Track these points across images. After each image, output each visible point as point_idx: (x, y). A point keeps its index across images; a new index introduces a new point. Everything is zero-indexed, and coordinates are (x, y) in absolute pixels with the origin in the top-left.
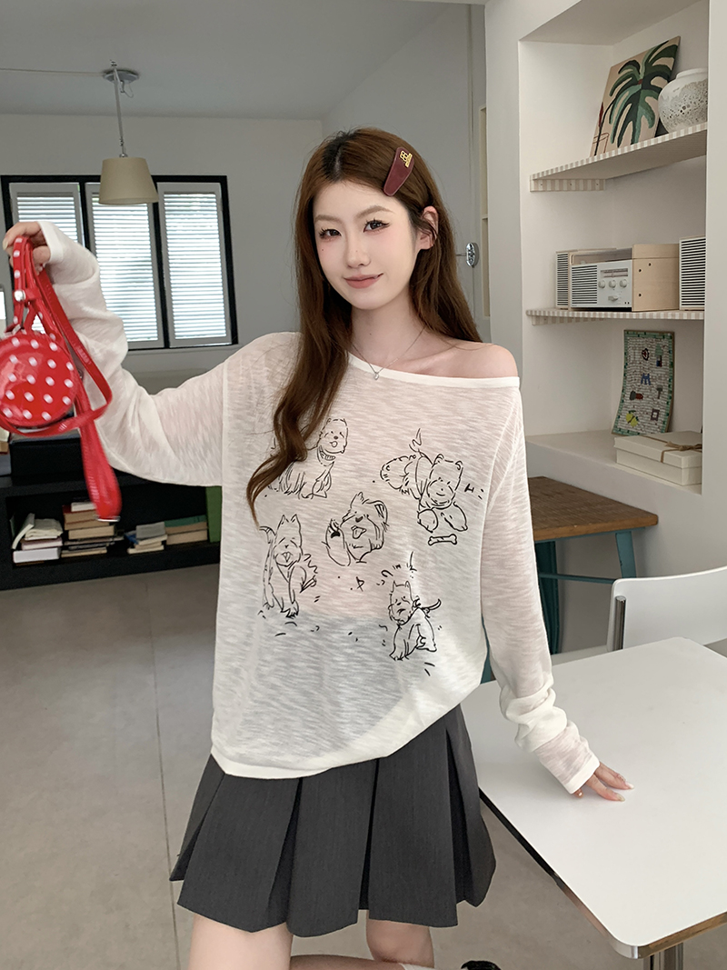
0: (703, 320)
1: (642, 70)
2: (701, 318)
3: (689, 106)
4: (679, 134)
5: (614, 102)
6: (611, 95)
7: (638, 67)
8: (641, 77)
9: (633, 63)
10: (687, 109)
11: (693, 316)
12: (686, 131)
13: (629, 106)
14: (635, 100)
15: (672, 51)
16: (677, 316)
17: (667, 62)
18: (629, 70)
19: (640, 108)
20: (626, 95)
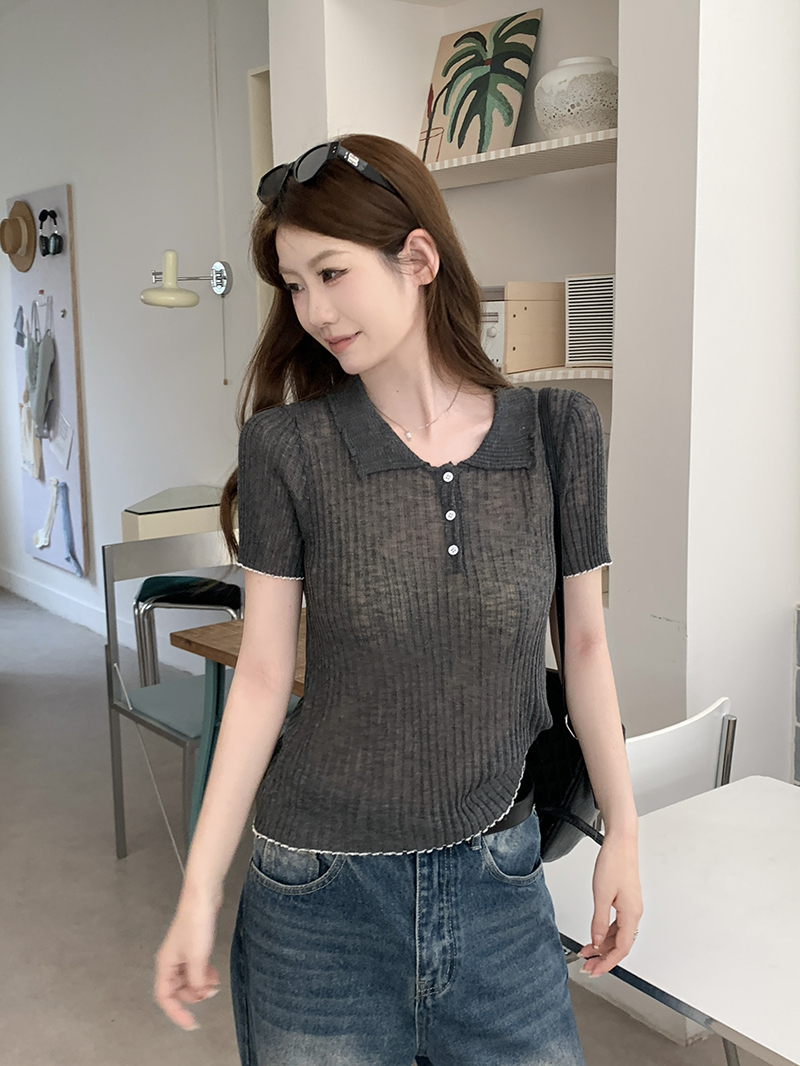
0: (610, 380)
1: (490, 46)
2: (606, 377)
4: (572, 139)
5: (450, 86)
6: (445, 74)
8: (490, 55)
9: (475, 35)
10: (577, 108)
12: (582, 138)
13: (474, 93)
14: (481, 86)
15: (532, 26)
17: (527, 40)
18: (472, 44)
19: (490, 98)
20: (468, 78)
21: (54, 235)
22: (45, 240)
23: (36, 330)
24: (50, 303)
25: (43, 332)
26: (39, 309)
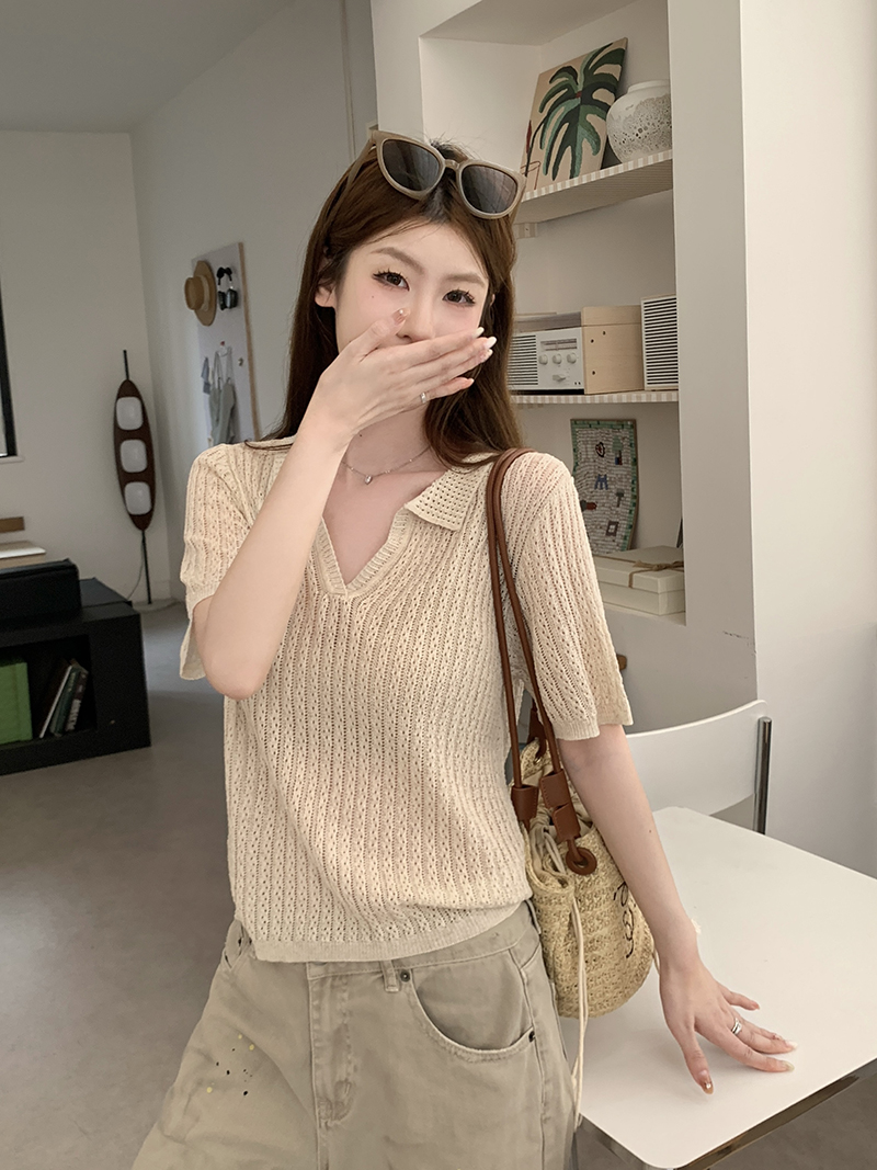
0: (678, 403)
1: (580, 78)
3: (646, 128)
4: (636, 164)
5: (546, 121)
6: (541, 111)
7: (575, 79)
8: (580, 88)
9: (568, 70)
10: (645, 132)
12: (645, 160)
13: (566, 125)
14: (572, 118)
15: (618, 56)
16: (643, 397)
17: (612, 70)
18: (564, 79)
19: (581, 130)
20: (561, 111)
21: (230, 290)
22: (223, 295)
23: (219, 379)
24: (229, 353)
25: (224, 380)
26: (221, 359)
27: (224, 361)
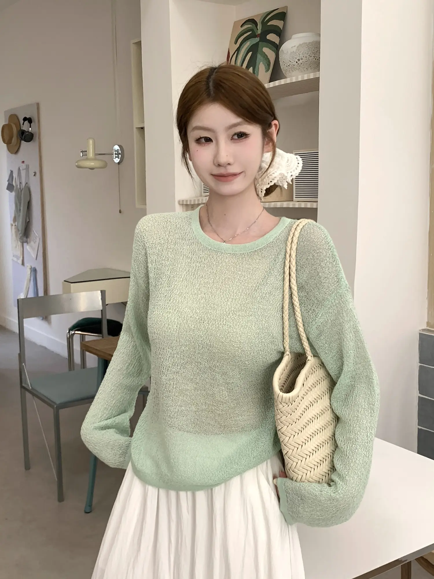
0: (317, 208)
1: (259, 27)
2: (315, 207)
3: (302, 59)
4: (297, 78)
5: (238, 50)
6: (236, 43)
7: (257, 26)
8: (259, 32)
9: (252, 21)
10: (301, 61)
11: (309, 205)
12: (303, 77)
13: (251, 53)
14: (254, 49)
15: (282, 16)
16: (292, 205)
17: (279, 23)
18: (250, 26)
19: (259, 56)
20: (248, 44)
21: (29, 131)
23: (20, 183)
24: (27, 168)
25: (24, 184)
26: (22, 171)
27: (23, 173)
